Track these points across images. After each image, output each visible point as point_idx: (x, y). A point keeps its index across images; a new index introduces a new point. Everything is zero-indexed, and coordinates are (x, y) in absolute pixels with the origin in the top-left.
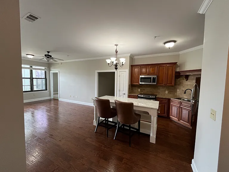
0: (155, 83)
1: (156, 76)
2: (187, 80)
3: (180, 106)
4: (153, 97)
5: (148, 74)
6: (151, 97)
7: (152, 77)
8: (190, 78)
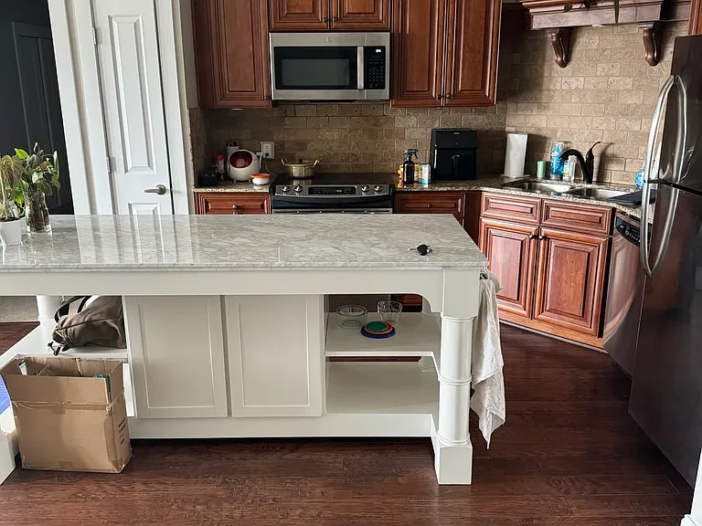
0: (385, 93)
1: (384, 39)
2: (563, 64)
3: (539, 231)
4: (377, 191)
5: (329, 20)
6: (363, 191)
7: (359, 41)
8: (582, 44)
